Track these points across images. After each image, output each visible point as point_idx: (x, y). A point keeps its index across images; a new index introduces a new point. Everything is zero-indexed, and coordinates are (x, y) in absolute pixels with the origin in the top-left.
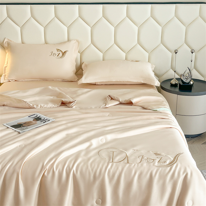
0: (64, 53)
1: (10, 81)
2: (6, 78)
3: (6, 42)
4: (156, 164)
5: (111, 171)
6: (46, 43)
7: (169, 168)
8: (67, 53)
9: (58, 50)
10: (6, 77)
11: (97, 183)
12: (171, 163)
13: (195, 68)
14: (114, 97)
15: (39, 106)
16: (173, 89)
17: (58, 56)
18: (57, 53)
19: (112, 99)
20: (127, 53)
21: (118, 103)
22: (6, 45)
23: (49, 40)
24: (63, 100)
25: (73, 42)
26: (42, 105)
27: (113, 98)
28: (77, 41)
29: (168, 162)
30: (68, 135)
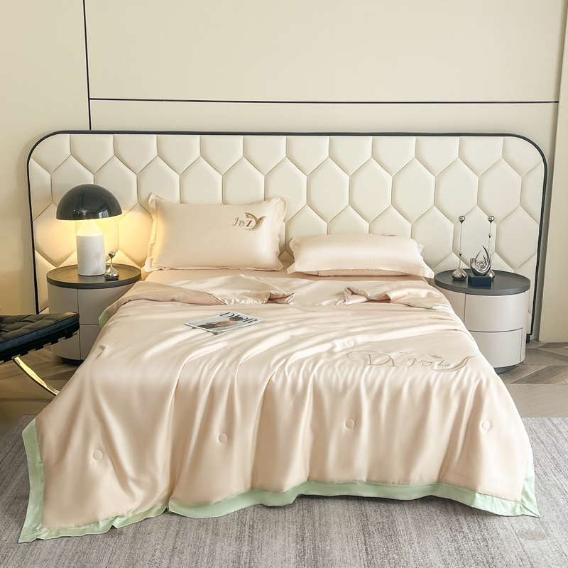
0: (259, 221)
1: (161, 269)
2: (153, 265)
3: (152, 200)
4: (436, 367)
5: (370, 376)
6: (225, 203)
7: (455, 372)
8: (265, 220)
9: (248, 215)
10: (154, 261)
11: (349, 394)
12: (458, 367)
13: (497, 251)
14: (357, 291)
15: (233, 301)
16: (457, 285)
17: (248, 225)
18: (246, 220)
19: (353, 293)
20: (372, 224)
21: (365, 299)
22: (153, 206)
23: (229, 198)
24: (273, 292)
25: (274, 201)
26: (238, 301)
27: (355, 292)
28: (283, 200)
29: (452, 366)
30: (293, 337)
